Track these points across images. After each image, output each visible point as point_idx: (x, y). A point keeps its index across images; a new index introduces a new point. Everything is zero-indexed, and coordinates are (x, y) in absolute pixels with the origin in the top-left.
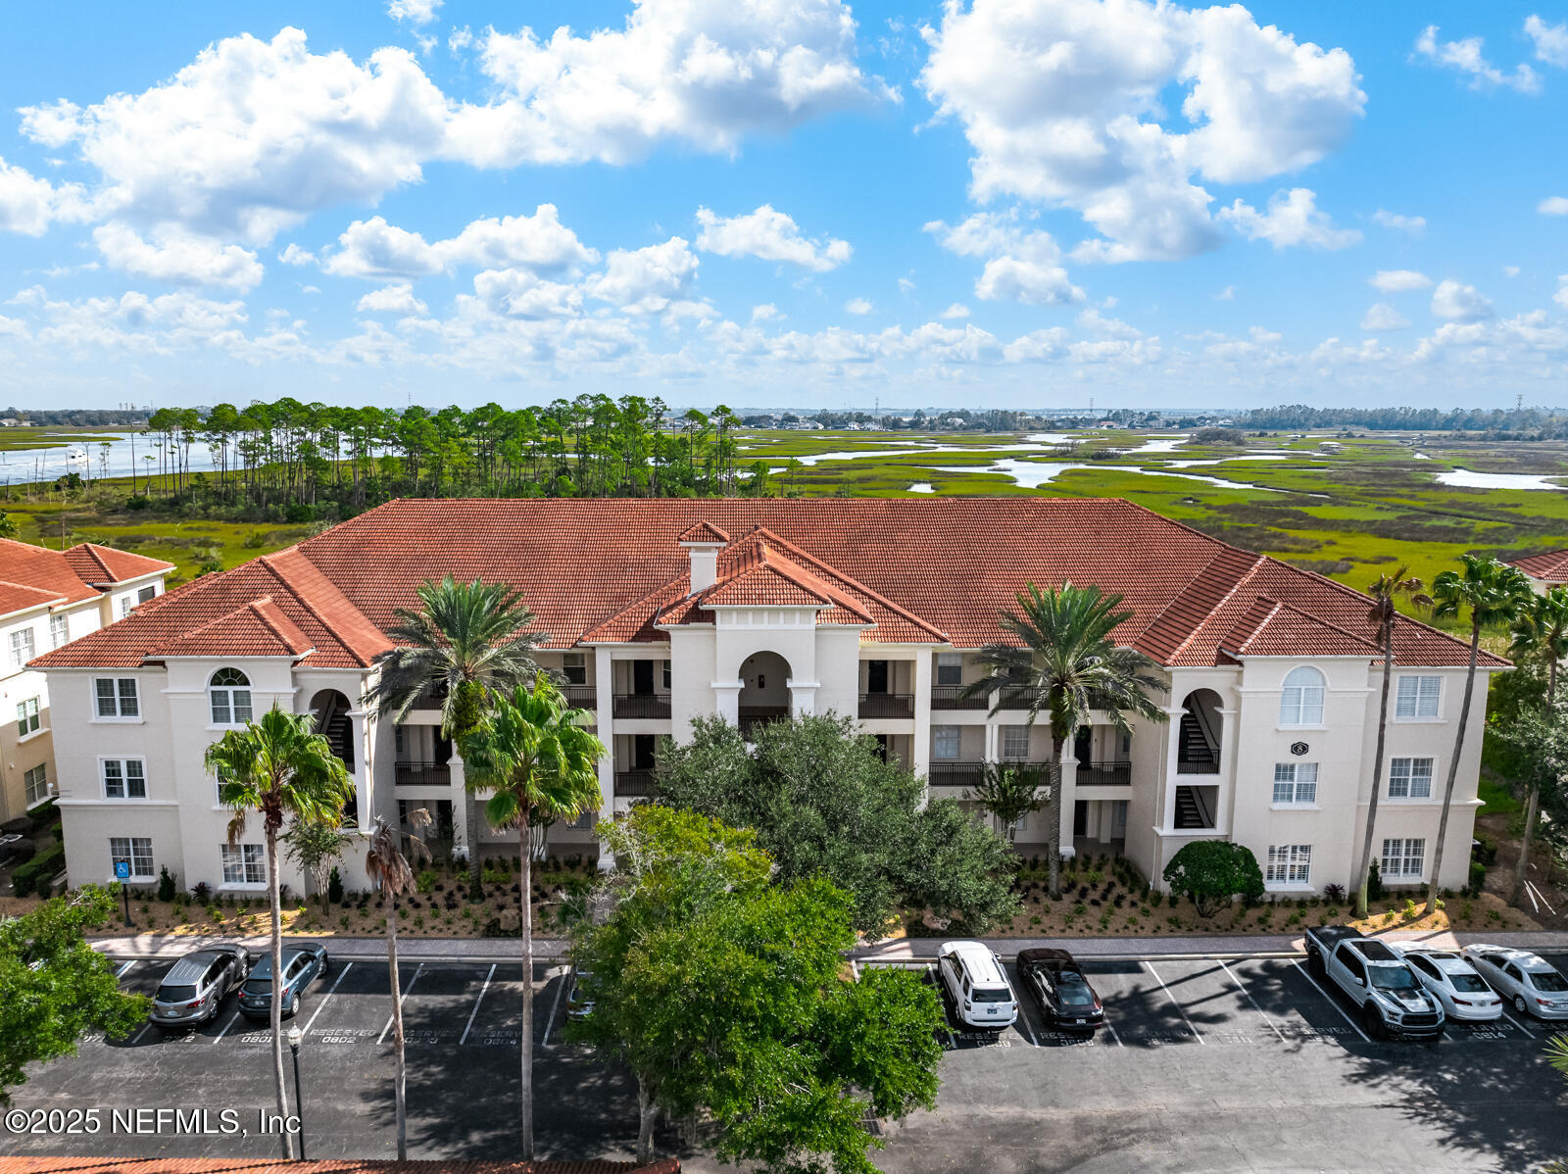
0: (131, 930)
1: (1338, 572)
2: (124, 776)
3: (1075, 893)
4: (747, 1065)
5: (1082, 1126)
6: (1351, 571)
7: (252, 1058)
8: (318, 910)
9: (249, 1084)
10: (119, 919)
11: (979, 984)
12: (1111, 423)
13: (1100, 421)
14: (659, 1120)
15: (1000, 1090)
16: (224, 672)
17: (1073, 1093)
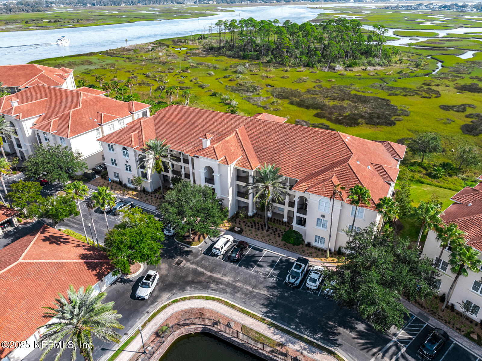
2: (114, 162)
5: (210, 277)
15: (206, 266)
16: (124, 148)
17: (216, 272)
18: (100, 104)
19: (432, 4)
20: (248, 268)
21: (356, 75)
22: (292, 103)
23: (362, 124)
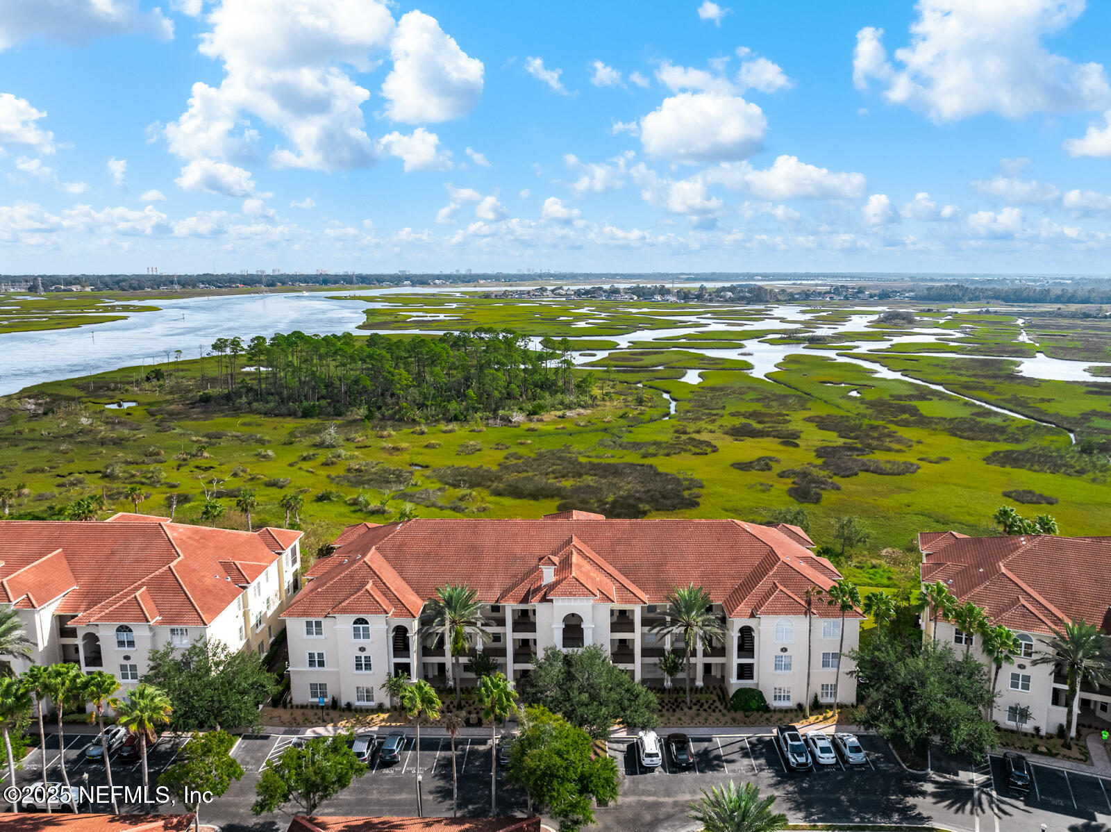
0: (325, 724)
1: (910, 472)
2: (316, 659)
3: (699, 704)
4: (558, 790)
5: (676, 804)
6: (919, 471)
7: (389, 779)
8: (396, 714)
9: (390, 789)
10: (319, 719)
11: (648, 751)
12: (833, 295)
13: (825, 293)
14: (534, 804)
15: (651, 791)
16: (358, 620)
17: (676, 792)
18: (211, 545)
19: (561, 288)
20: (717, 770)
21: (557, 429)
22: (498, 493)
23: (650, 511)
